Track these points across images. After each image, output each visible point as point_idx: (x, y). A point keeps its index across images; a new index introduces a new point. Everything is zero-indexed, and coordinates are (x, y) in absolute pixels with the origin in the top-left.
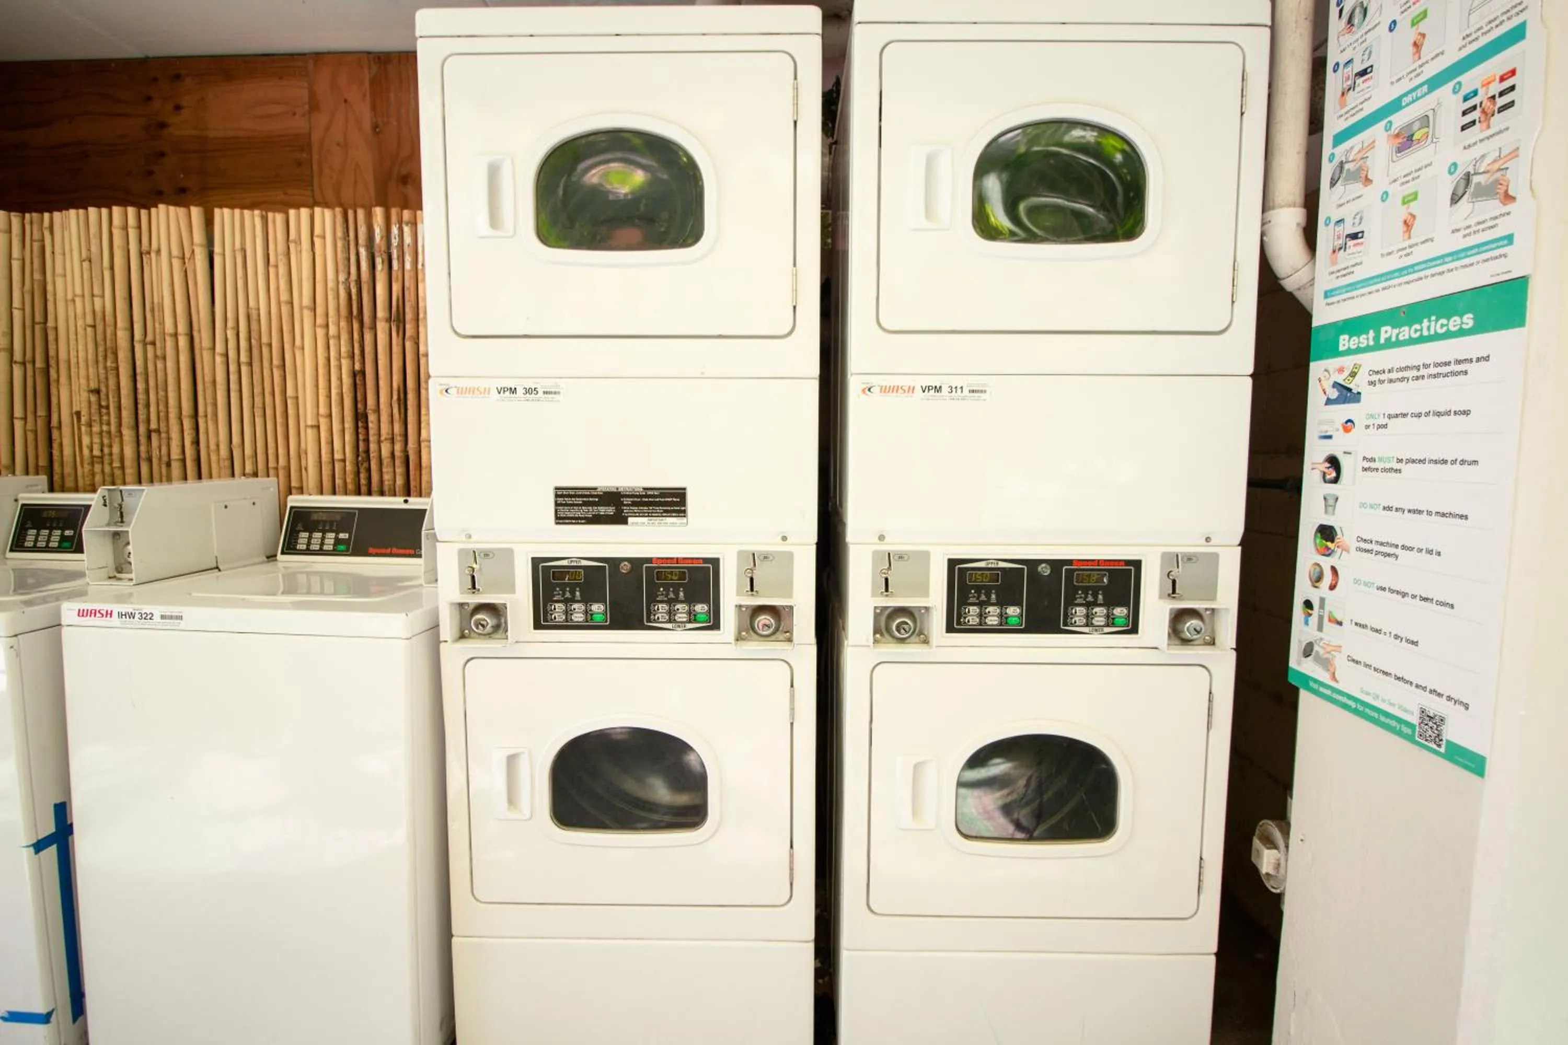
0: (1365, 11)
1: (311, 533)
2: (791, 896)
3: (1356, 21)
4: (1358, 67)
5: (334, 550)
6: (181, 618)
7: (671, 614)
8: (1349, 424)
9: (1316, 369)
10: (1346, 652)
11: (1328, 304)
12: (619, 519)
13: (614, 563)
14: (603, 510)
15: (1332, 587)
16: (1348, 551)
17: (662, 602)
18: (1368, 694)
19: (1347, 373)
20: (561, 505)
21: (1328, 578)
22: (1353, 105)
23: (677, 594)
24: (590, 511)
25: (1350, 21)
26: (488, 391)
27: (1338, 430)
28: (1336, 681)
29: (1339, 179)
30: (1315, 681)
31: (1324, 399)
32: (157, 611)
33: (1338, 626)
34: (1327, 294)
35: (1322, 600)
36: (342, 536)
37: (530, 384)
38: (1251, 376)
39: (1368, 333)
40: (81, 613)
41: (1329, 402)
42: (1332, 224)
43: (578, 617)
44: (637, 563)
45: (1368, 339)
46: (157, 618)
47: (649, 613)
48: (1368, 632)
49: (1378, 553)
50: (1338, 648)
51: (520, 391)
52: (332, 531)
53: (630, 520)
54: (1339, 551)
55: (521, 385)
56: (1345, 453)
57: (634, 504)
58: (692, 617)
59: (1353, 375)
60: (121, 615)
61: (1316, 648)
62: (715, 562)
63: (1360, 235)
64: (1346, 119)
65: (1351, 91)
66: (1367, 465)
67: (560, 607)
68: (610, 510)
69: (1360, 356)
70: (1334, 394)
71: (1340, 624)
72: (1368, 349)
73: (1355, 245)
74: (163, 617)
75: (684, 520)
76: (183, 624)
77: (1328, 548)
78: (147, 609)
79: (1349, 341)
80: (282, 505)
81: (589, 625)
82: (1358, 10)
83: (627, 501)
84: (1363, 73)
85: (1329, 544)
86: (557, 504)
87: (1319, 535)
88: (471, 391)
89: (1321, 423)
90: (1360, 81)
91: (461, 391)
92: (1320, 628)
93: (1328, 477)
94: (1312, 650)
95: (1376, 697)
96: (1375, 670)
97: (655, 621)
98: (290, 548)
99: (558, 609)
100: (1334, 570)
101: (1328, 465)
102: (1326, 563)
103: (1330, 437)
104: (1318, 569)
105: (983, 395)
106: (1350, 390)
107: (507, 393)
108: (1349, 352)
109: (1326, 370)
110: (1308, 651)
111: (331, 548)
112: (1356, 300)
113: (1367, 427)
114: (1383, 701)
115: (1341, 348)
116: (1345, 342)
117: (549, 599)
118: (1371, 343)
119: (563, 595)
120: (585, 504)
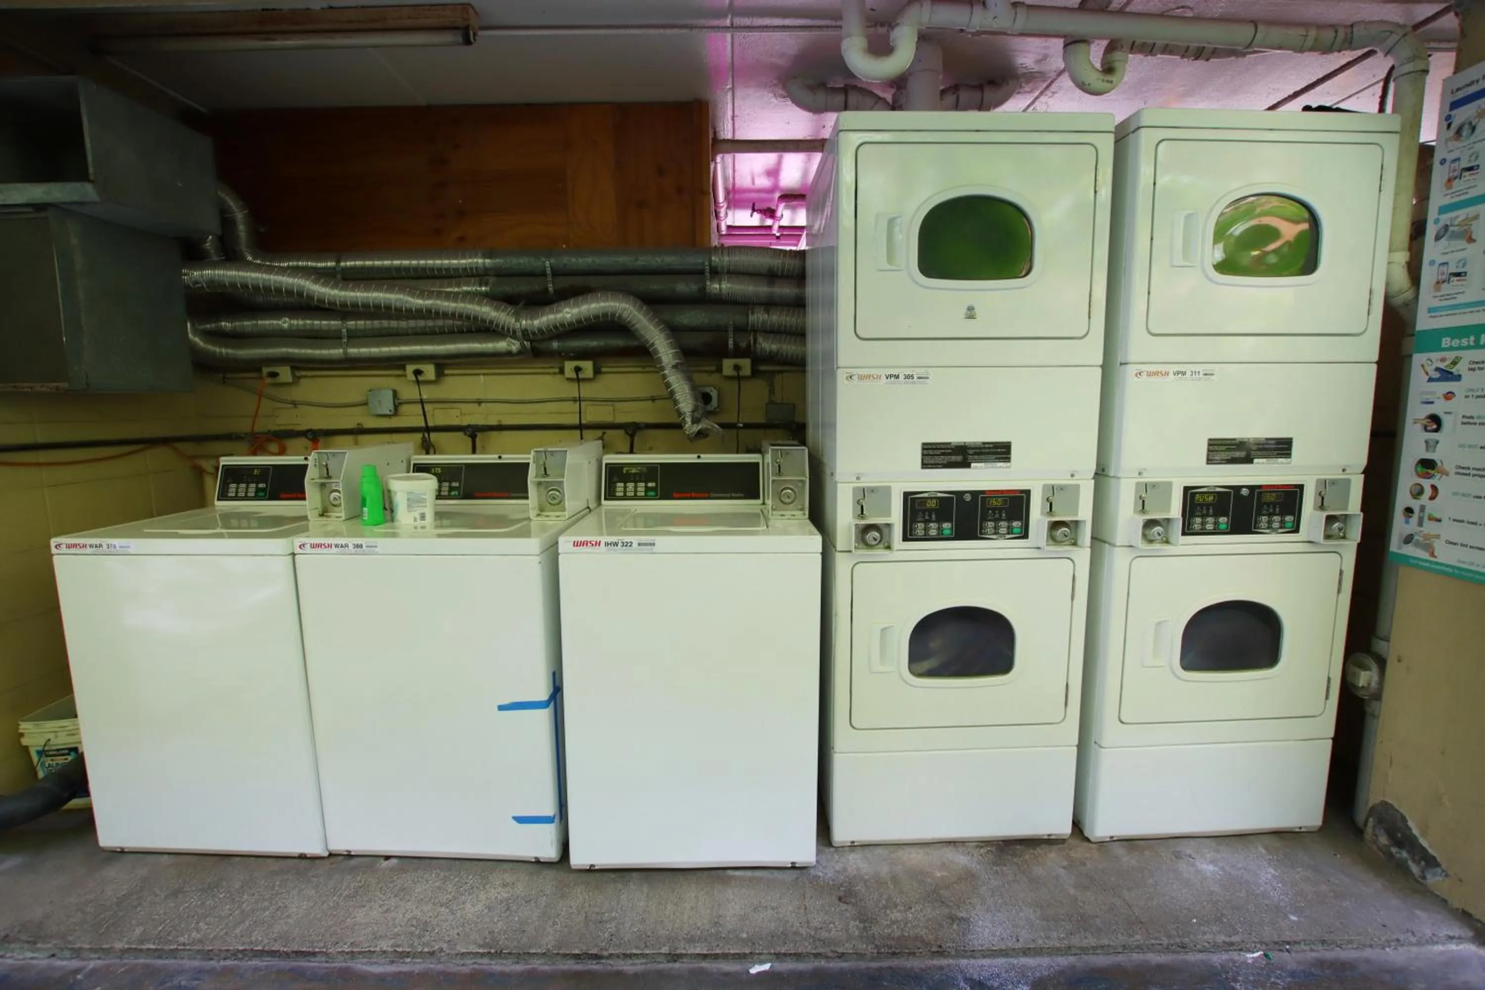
0: (1473, 129)
1: (625, 484)
2: (1065, 716)
3: (1464, 133)
4: (1465, 164)
5: (645, 495)
6: (654, 544)
7: (996, 528)
8: (1449, 396)
9: (1418, 359)
10: (1444, 537)
11: (1431, 317)
12: (966, 464)
13: (960, 494)
14: (954, 458)
15: (1432, 498)
16: (1447, 474)
17: (990, 520)
18: (1463, 562)
19: (1448, 362)
20: (926, 455)
21: (1428, 492)
22: (1459, 189)
23: (1001, 515)
24: (946, 459)
25: (1459, 132)
26: (880, 377)
27: (1439, 398)
28: (1435, 557)
29: (1444, 235)
30: (1414, 558)
31: (1427, 378)
32: (635, 540)
33: (1438, 523)
34: (1430, 310)
35: (1422, 509)
36: (650, 485)
37: (909, 372)
38: (1376, 363)
39: (1469, 337)
40: (576, 544)
41: (1431, 380)
42: (1436, 266)
43: (933, 532)
44: (975, 494)
45: (1469, 341)
46: (635, 545)
47: (981, 528)
48: (1465, 524)
49: (1474, 475)
50: (1438, 537)
51: (902, 377)
52: (641, 481)
53: (973, 465)
54: (1439, 475)
55: (902, 372)
56: (1446, 413)
57: (976, 454)
58: (1010, 531)
59: (1454, 363)
60: (607, 544)
61: (1416, 537)
62: (1028, 492)
63: (1463, 274)
64: (1452, 197)
65: (1457, 180)
66: (1465, 420)
67: (921, 526)
68: (959, 458)
69: (1461, 352)
70: (1437, 375)
71: (1440, 521)
72: (1468, 348)
73: (1458, 280)
74: (639, 544)
75: (1008, 464)
76: (655, 549)
77: (1428, 473)
78: (627, 539)
79: (1451, 342)
80: (600, 462)
81: (940, 538)
82: (1467, 126)
83: (971, 452)
84: (1470, 169)
85: (1430, 471)
86: (923, 455)
87: (1420, 465)
88: (868, 377)
89: (1422, 393)
90: (1467, 174)
91: (861, 378)
92: (1420, 524)
93: (1429, 428)
94: (1412, 539)
95: (1472, 564)
96: (1471, 547)
97: (986, 534)
98: (611, 495)
99: (920, 527)
100: (1434, 488)
101: (1429, 421)
102: (1426, 484)
103: (1432, 403)
104: (1419, 487)
105: (1212, 377)
106: (1451, 373)
107: (893, 378)
108: (1451, 349)
109: (1429, 360)
110: (1409, 539)
111: (643, 494)
112: (1457, 316)
113: (1467, 397)
114: (1478, 565)
115: (1443, 346)
116: (1446, 342)
117: (914, 521)
118: (1472, 344)
119: (924, 517)
120: (943, 454)
